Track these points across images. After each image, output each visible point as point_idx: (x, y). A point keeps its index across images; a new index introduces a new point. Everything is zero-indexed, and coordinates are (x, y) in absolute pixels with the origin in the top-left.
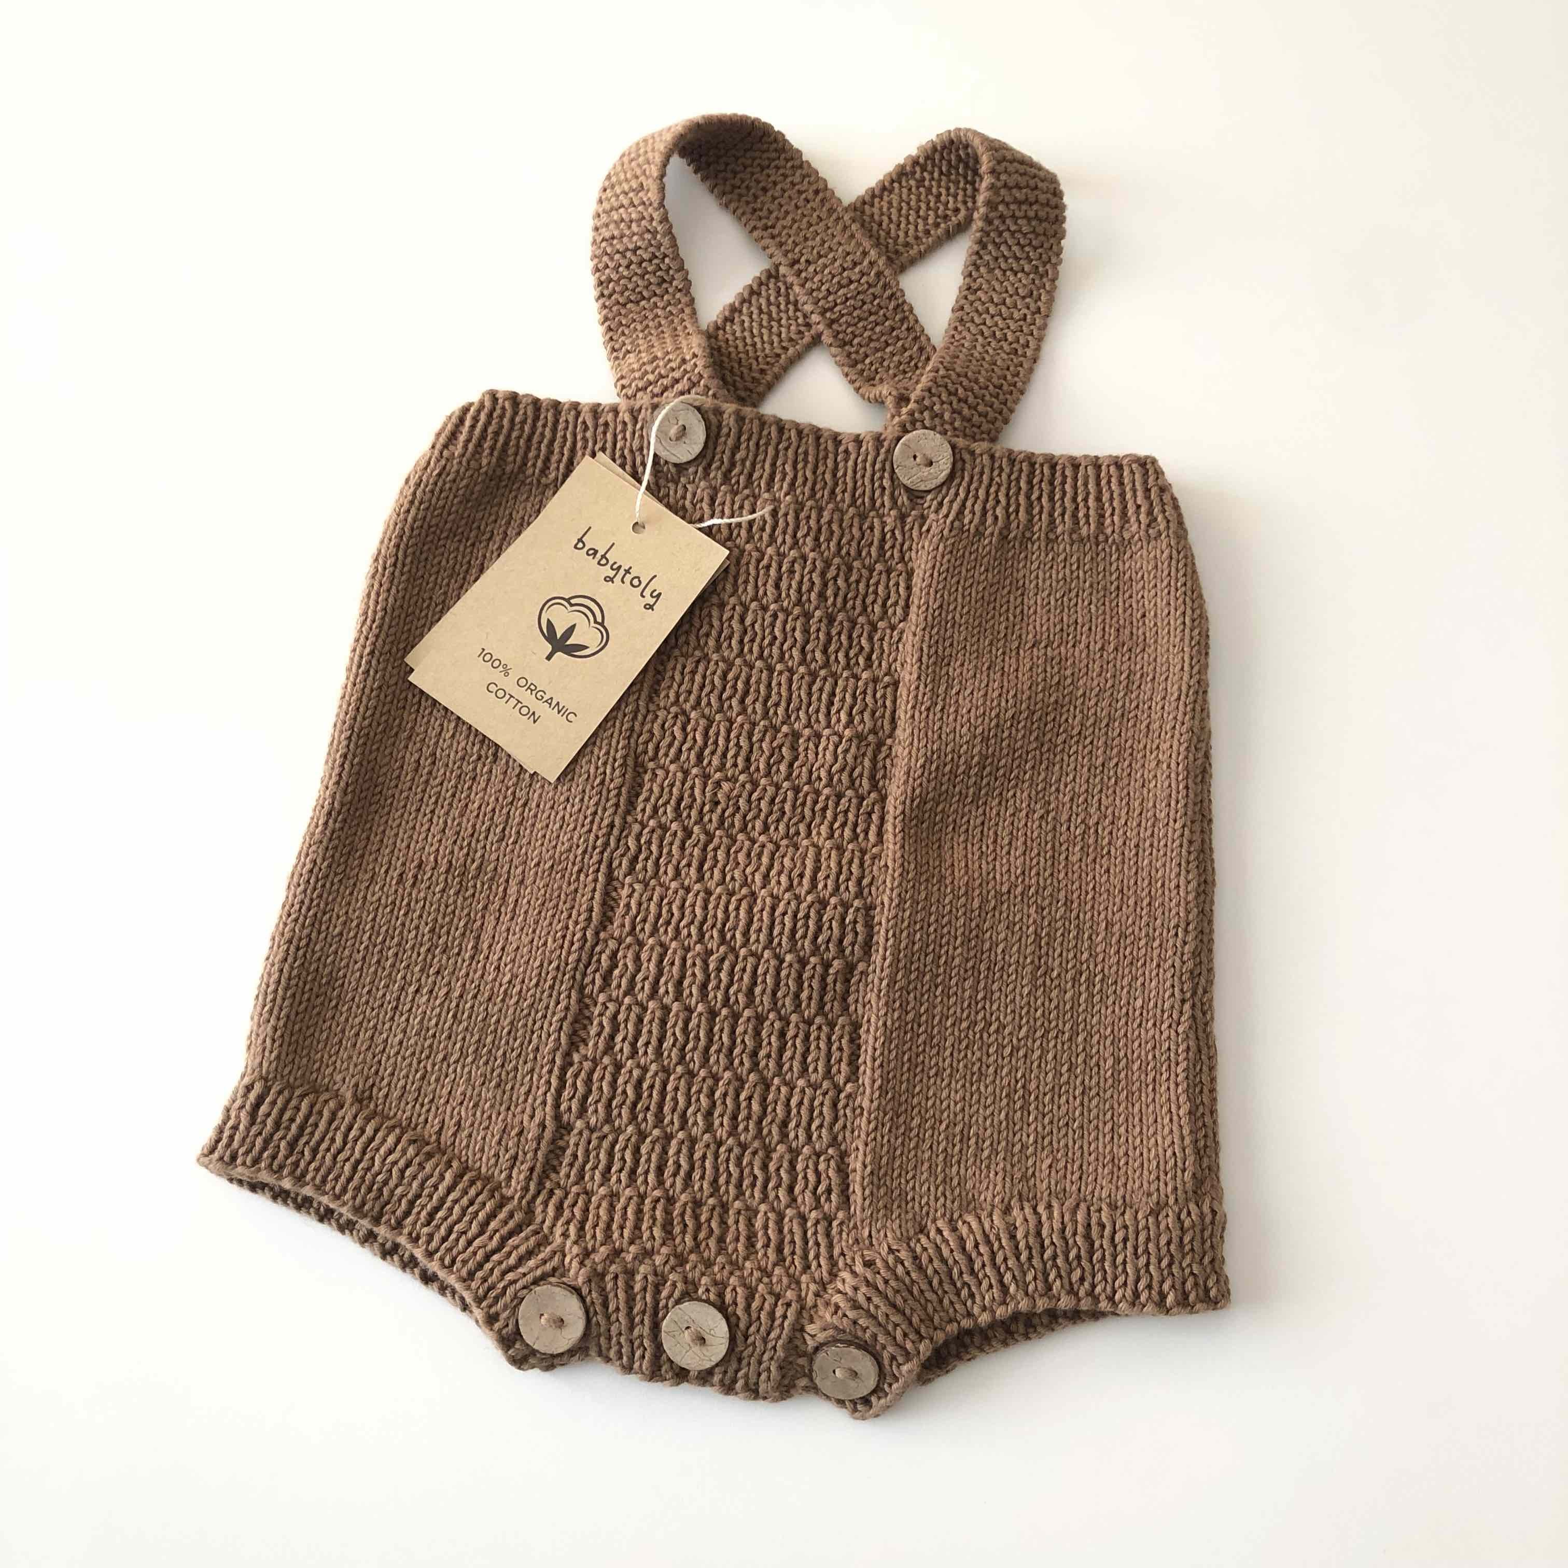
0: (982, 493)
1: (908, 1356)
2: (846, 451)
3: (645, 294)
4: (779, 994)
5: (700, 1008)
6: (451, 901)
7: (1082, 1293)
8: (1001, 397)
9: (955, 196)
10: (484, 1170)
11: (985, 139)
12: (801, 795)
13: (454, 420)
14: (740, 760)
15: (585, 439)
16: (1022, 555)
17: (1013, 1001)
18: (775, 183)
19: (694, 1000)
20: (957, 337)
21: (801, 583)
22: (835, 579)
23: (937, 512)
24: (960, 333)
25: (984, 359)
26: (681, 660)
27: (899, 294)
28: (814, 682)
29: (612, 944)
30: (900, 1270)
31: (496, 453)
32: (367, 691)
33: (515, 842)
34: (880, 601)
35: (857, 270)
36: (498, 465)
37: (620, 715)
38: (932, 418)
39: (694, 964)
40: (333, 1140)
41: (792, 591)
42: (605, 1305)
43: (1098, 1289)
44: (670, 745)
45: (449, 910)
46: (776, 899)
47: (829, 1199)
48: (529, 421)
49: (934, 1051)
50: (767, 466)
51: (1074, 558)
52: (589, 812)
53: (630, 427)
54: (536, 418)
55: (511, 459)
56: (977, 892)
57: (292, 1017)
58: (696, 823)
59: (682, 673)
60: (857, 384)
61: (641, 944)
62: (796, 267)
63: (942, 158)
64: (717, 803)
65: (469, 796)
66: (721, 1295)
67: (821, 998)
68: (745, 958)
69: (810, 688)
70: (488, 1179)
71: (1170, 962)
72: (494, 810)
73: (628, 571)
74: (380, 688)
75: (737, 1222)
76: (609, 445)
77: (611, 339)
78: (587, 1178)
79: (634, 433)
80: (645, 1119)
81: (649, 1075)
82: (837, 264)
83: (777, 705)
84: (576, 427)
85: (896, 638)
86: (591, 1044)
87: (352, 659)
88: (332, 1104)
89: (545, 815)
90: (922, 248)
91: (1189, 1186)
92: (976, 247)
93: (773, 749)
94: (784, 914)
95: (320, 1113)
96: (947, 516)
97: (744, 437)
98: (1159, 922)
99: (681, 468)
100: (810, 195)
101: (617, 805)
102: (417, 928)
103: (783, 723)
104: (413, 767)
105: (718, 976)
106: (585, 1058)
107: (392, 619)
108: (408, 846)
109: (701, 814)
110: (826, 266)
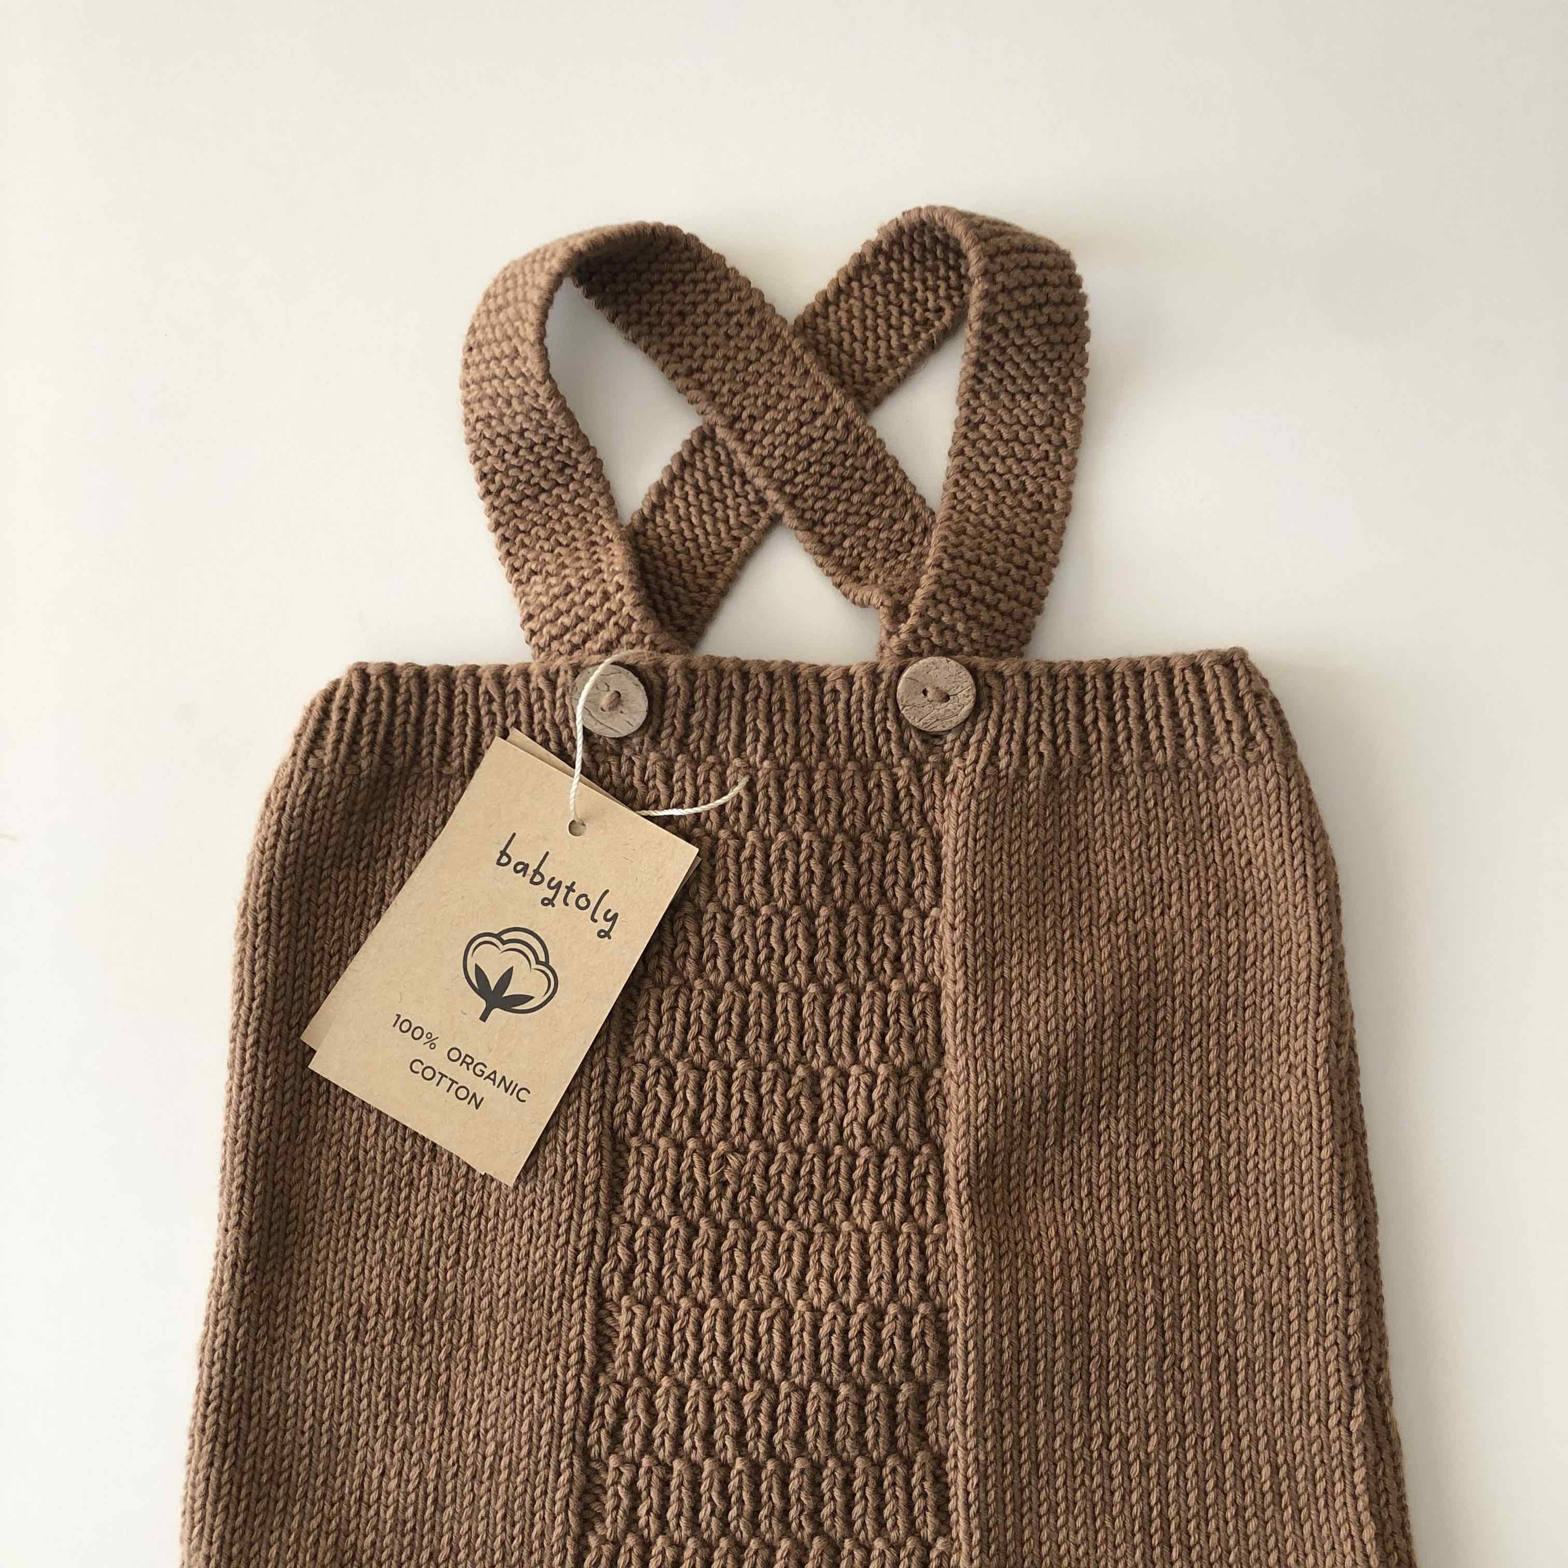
0: (1018, 725)
2: (834, 691)
3: (544, 484)
4: (837, 1436)
5: (739, 1464)
6: (404, 1353)
8: (1028, 582)
9: (935, 290)
11: (968, 219)
12: (832, 1159)
13: (316, 714)
14: (747, 1123)
16: (1081, 796)
17: (1136, 1405)
18: (695, 304)
19: (729, 1455)
20: (960, 496)
21: (796, 875)
22: (840, 862)
23: (962, 755)
24: (963, 490)
25: (999, 526)
26: (655, 993)
27: (877, 447)
28: (830, 1001)
29: (615, 1391)
31: (377, 750)
32: (258, 1093)
33: (474, 1266)
34: (902, 883)
35: (818, 423)
36: (383, 762)
37: (585, 1081)
38: (941, 633)
39: (724, 1409)
41: (786, 888)
44: (656, 1112)
45: (405, 1365)
46: (818, 1313)
48: (415, 699)
49: (1042, 1482)
50: (733, 725)
51: (1149, 793)
52: (562, 1218)
53: (547, 694)
54: (424, 693)
55: (398, 751)
56: (1075, 1271)
57: (228, 1536)
58: (701, 1215)
59: (658, 1012)
60: (838, 579)
61: (653, 1386)
62: (738, 426)
63: (912, 241)
64: (725, 1184)
65: (407, 1209)
67: (892, 1433)
68: (788, 1396)
69: (826, 1011)
71: (1331, 1338)
72: (441, 1226)
73: (570, 889)
74: (274, 1086)
76: (524, 717)
77: (509, 554)
79: (553, 703)
81: (687, 1553)
82: (791, 417)
83: (786, 1039)
84: (476, 698)
85: (928, 931)
86: (609, 1520)
87: (233, 1051)
89: (508, 1226)
90: (899, 371)
92: (971, 370)
93: (789, 1101)
94: (832, 1332)
96: (976, 762)
97: (699, 695)
98: (1311, 1285)
99: (621, 741)
100: (744, 319)
101: (597, 1204)
102: (368, 1395)
103: (797, 1063)
104: (332, 1178)
105: (755, 1420)
106: (603, 1540)
107: (276, 990)
108: (342, 1286)
109: (707, 1203)
110: (776, 422)
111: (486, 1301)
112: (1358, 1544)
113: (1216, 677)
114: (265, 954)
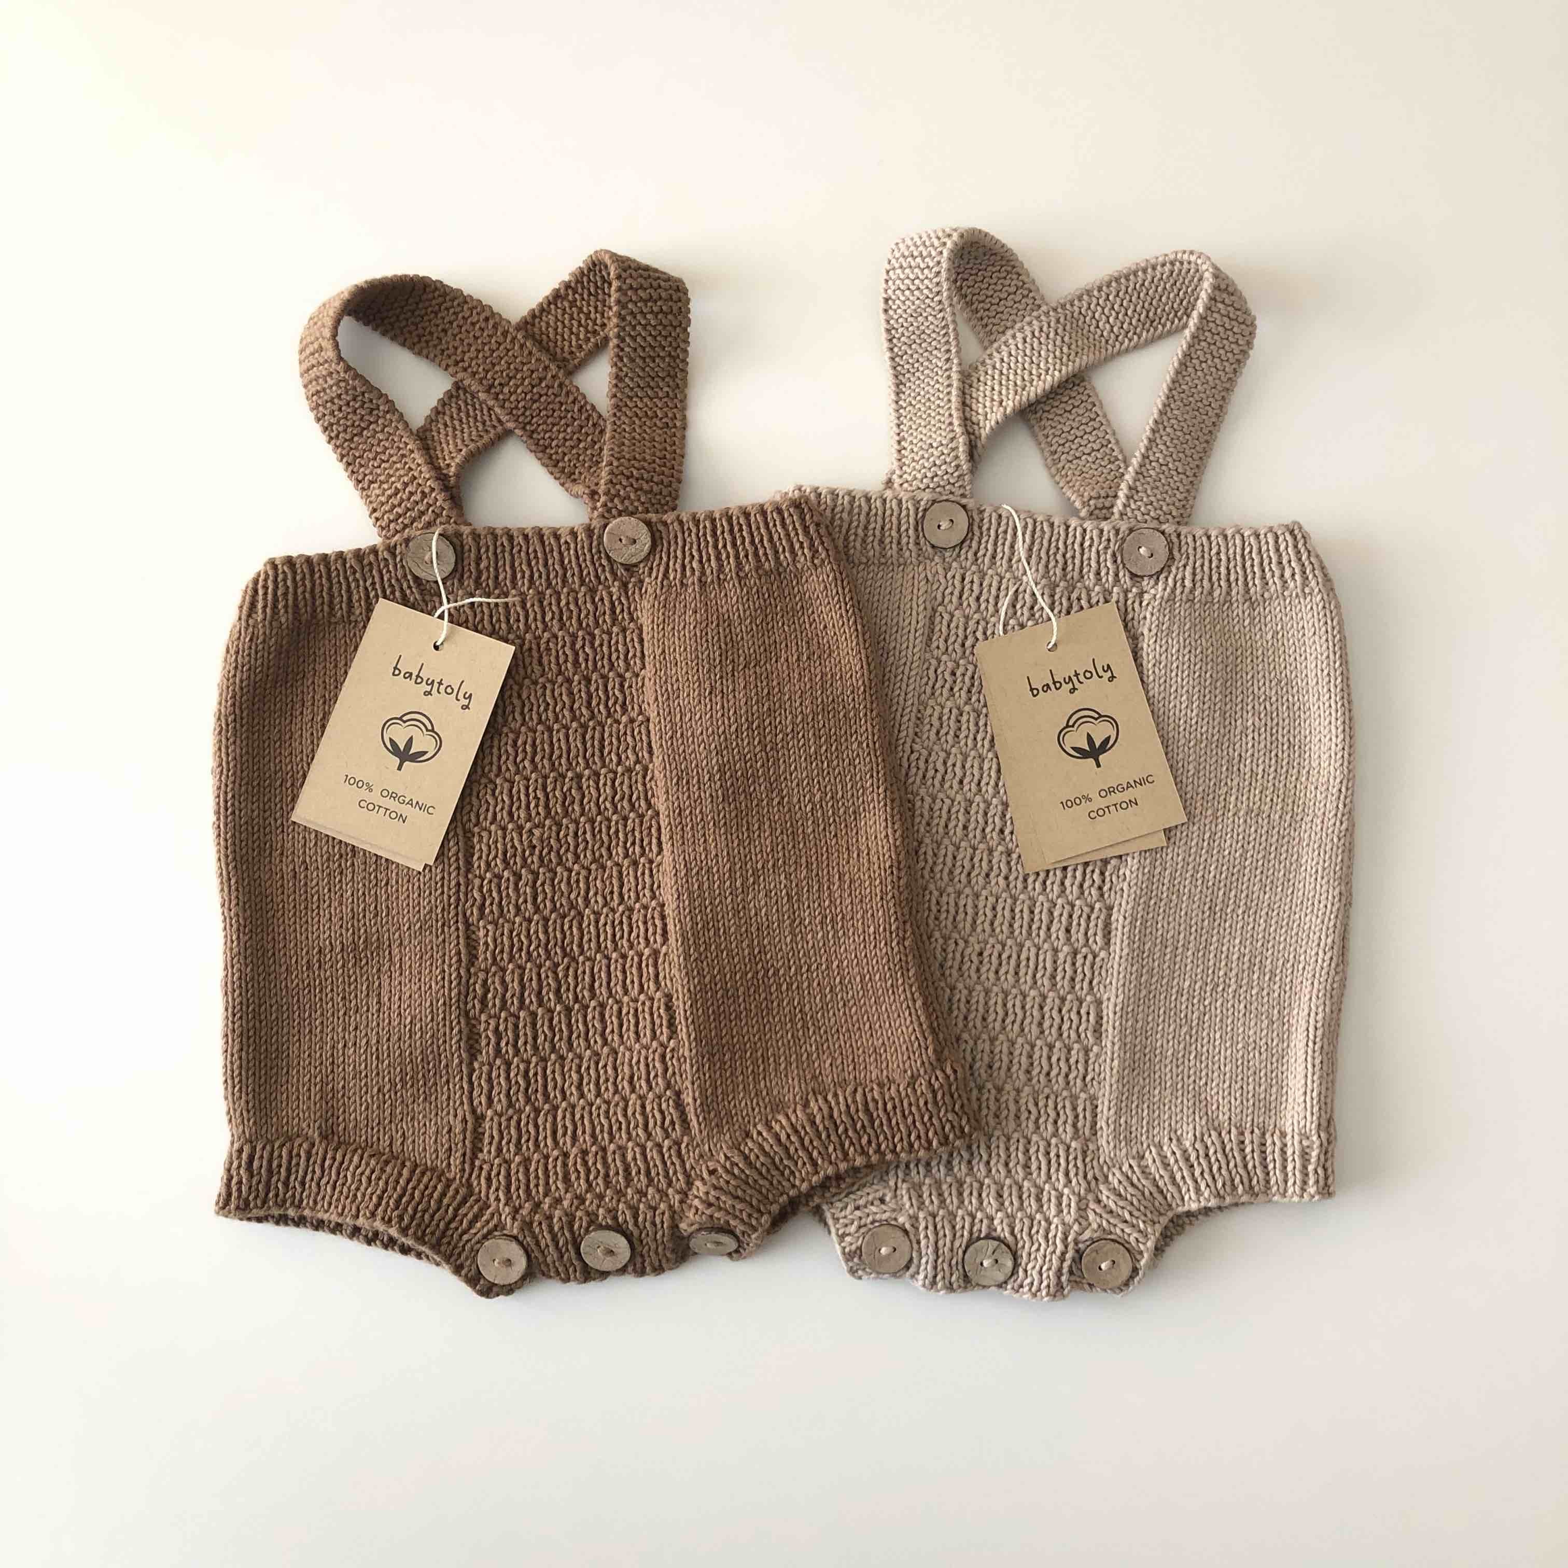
0: (679, 553)
1: (755, 1229)
2: (566, 542)
4: (612, 984)
5: (558, 1008)
7: (871, 1152)
10: (429, 1163)
12: (596, 824)
14: (541, 809)
19: (552, 1003)
21: (557, 657)
22: (583, 647)
23: (649, 575)
28: (586, 732)
29: (482, 975)
30: (736, 1171)
31: (290, 610)
34: (622, 657)
35: (543, 385)
36: (295, 619)
38: (622, 502)
39: (547, 977)
40: (314, 1172)
41: (552, 665)
47: (674, 1129)
50: (508, 569)
54: (312, 573)
55: (303, 610)
58: (522, 867)
61: (504, 970)
64: (534, 847)
66: (615, 1219)
67: (641, 980)
68: (583, 964)
69: (584, 738)
70: (433, 1170)
73: (440, 683)
75: (614, 1160)
78: (505, 1150)
79: (395, 566)
80: (536, 1099)
81: (532, 1065)
82: (526, 382)
83: (560, 757)
85: (640, 684)
86: (484, 1053)
88: (306, 1146)
91: (933, 1058)
93: (565, 795)
95: (299, 1155)
96: (657, 577)
97: (483, 550)
103: (568, 771)
105: (566, 981)
106: (482, 1064)
109: (524, 859)
110: (517, 386)
111: (397, 935)
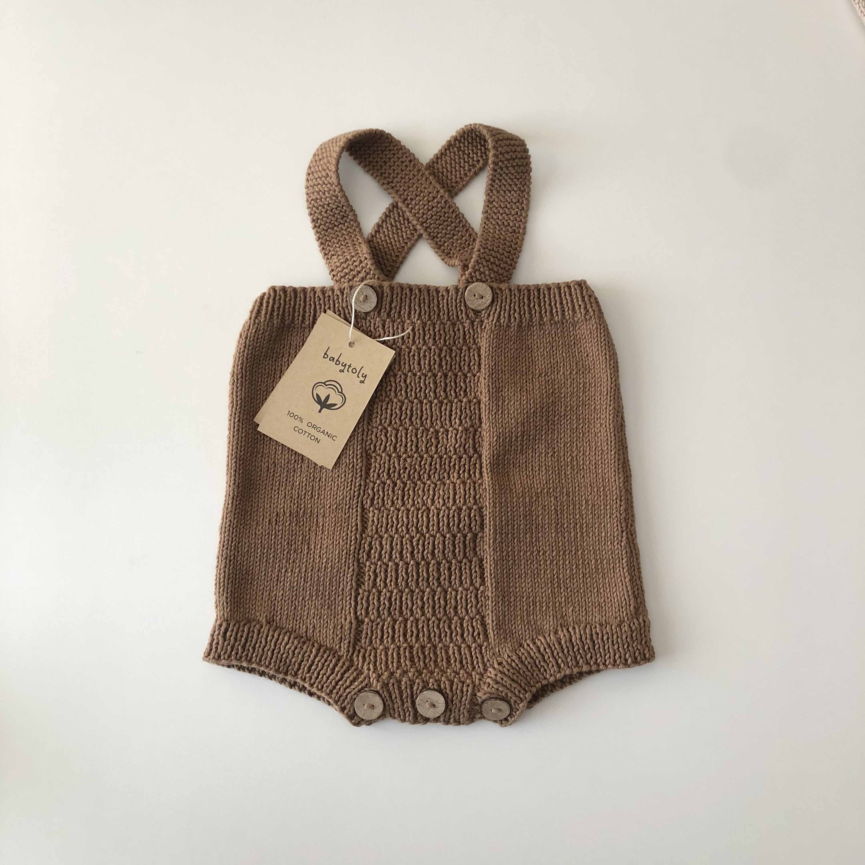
0: (507, 308)
1: (521, 700)
2: (443, 296)
3: (336, 224)
4: (446, 552)
5: (412, 563)
6: (294, 528)
7: (592, 663)
8: (511, 257)
9: (477, 154)
10: (328, 645)
11: (488, 128)
12: (443, 459)
13: (258, 304)
14: (413, 447)
15: (320, 304)
16: (529, 333)
17: (549, 540)
18: (390, 159)
19: (409, 559)
20: (486, 227)
21: (430, 361)
22: (445, 357)
23: (488, 319)
24: (488, 225)
25: (500, 238)
26: (380, 404)
27: (456, 210)
28: (442, 406)
29: (369, 539)
30: (513, 664)
31: (280, 317)
32: (240, 439)
33: (318, 498)
34: (467, 364)
35: (435, 201)
36: (282, 322)
37: (356, 433)
38: (480, 275)
39: (407, 544)
40: (261, 642)
41: (426, 366)
42: (391, 697)
43: (599, 661)
44: (381, 444)
45: (294, 533)
46: (439, 510)
47: (479, 638)
48: (293, 299)
49: (517, 567)
50: (407, 308)
51: (553, 332)
52: (349, 480)
53: (340, 297)
54: (296, 297)
55: (287, 318)
56: (527, 494)
57: (233, 591)
58: (398, 479)
59: (381, 410)
60: (443, 257)
61: (382, 537)
62: (406, 202)
63: (468, 136)
64: (406, 468)
65: (293, 480)
66: (439, 686)
67: (465, 551)
68: (429, 538)
69: (441, 409)
70: (331, 649)
71: (615, 515)
72: (306, 485)
73: (350, 366)
74: (245, 436)
75: (441, 653)
76: (332, 306)
77: (323, 249)
78: (374, 642)
79: (343, 300)
80: (395, 614)
81: (394, 594)
82: (425, 199)
83: (427, 419)
84: (315, 299)
85: (476, 381)
86: (366, 584)
87: (230, 424)
88: (258, 627)
89: (330, 484)
90: (464, 183)
91: (633, 612)
92: (490, 182)
93: (428, 440)
94: (443, 516)
95: (253, 631)
96: (493, 320)
97: (395, 296)
98: (608, 497)
99: (367, 314)
100: (408, 164)
101: (361, 476)
102: (281, 543)
103: (430, 427)
104: (266, 469)
105: (418, 547)
106: (365, 591)
107: (245, 403)
108: (270, 506)
109: (399, 474)
110: (420, 201)
111: (322, 510)
112: (624, 583)
113: (575, 289)
114: (241, 390)
